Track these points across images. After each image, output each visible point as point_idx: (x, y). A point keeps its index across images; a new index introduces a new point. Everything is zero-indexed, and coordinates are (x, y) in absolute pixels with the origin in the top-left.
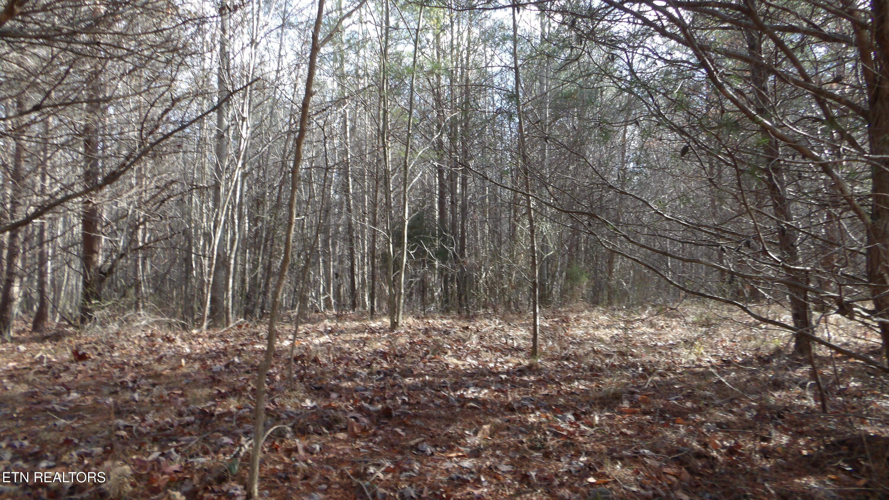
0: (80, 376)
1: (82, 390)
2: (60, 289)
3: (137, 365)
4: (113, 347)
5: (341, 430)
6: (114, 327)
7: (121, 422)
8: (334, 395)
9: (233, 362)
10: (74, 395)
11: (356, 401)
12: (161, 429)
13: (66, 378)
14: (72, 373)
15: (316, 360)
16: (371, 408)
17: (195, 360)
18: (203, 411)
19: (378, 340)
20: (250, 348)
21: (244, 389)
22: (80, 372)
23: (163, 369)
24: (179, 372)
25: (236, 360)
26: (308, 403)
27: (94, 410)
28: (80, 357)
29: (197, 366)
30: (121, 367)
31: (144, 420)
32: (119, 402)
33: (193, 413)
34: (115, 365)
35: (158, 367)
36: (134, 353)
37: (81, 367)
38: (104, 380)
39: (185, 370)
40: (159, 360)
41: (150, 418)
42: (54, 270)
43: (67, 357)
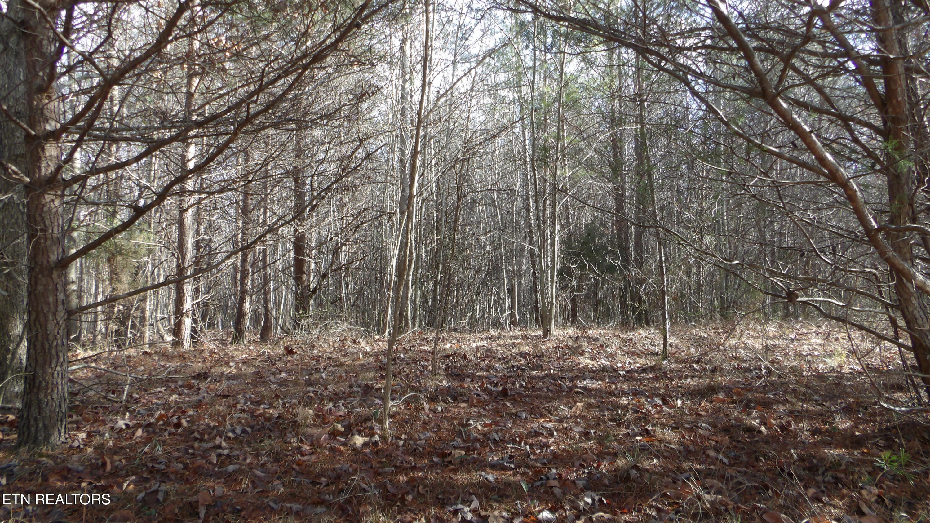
0: (289, 364)
1: (289, 372)
2: (280, 306)
3: (328, 358)
4: (314, 346)
5: (464, 401)
6: (316, 332)
7: (311, 389)
8: (468, 380)
9: (399, 357)
10: (283, 375)
11: (483, 383)
12: (336, 394)
13: (280, 365)
14: (284, 362)
15: (465, 357)
16: (493, 389)
17: (371, 356)
18: (367, 385)
19: (527, 344)
20: (417, 348)
21: (400, 373)
22: (289, 361)
23: (347, 361)
24: (357, 363)
25: (402, 355)
26: (445, 383)
27: (296, 383)
28: (289, 351)
29: (371, 359)
30: (317, 359)
31: (326, 389)
32: (312, 379)
33: (359, 386)
34: (313, 358)
35: (343, 359)
36: (328, 350)
37: (289, 359)
38: (305, 367)
39: (362, 362)
40: (345, 356)
41: (330, 388)
42: (275, 290)
43: (281, 352)
